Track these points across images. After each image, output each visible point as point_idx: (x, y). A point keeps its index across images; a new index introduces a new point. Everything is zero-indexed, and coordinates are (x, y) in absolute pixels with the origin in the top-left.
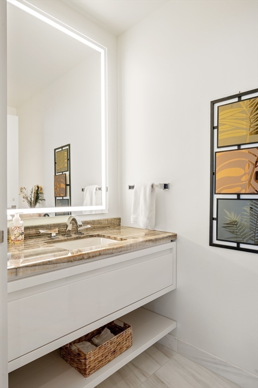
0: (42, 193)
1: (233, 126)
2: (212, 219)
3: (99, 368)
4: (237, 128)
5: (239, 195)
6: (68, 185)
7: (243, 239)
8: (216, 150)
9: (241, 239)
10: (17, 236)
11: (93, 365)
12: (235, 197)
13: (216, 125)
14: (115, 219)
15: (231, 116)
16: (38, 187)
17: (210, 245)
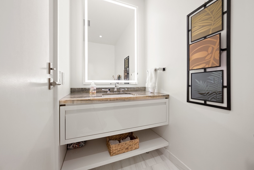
0: (121, 78)
1: (200, 26)
2: (188, 86)
3: (118, 154)
4: (203, 26)
5: (205, 69)
6: (128, 74)
7: (208, 98)
8: (190, 43)
9: (207, 98)
10: (92, 90)
11: (114, 152)
12: (203, 71)
13: (190, 29)
14: (143, 87)
15: (199, 20)
16: (119, 75)
17: (187, 102)
